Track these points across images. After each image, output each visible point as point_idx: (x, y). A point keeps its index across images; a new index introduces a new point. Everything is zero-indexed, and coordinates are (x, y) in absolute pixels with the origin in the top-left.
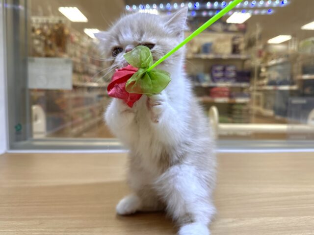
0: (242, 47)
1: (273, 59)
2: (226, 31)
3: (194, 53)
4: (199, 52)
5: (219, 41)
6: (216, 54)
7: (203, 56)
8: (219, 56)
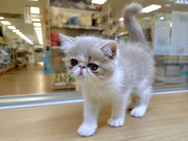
0: (99, 21)
1: (122, 32)
2: (87, 9)
3: (64, 24)
4: (68, 23)
5: (83, 15)
6: (81, 25)
7: (71, 26)
8: (83, 27)
